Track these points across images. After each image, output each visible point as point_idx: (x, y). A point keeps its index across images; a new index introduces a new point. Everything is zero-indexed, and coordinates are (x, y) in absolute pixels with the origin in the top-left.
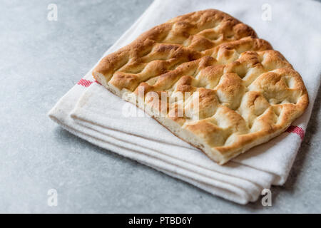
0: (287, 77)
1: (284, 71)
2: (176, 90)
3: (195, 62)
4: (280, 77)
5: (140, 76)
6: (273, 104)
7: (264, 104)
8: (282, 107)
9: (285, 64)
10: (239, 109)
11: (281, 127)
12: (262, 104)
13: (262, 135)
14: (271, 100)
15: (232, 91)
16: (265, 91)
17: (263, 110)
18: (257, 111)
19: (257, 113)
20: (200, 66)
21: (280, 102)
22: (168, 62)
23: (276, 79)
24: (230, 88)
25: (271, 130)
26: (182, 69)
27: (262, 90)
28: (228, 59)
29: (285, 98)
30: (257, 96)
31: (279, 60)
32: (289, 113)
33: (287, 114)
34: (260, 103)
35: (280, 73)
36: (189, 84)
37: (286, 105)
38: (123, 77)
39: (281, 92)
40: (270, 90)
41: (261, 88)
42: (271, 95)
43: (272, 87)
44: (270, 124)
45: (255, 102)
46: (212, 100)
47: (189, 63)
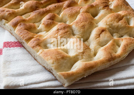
0: (128, 17)
1: (127, 13)
2: (42, 23)
3: (61, 4)
4: (123, 17)
5: (18, 11)
6: (115, 38)
7: (108, 37)
8: (123, 40)
9: (128, 8)
10: (89, 40)
11: (119, 56)
12: (106, 37)
13: (102, 62)
14: (114, 34)
15: (83, 26)
16: (110, 27)
17: (107, 42)
18: (102, 43)
19: (101, 44)
20: (64, 7)
21: (122, 36)
22: (42, 3)
23: (120, 18)
24: (83, 24)
25: (111, 59)
26: (50, 8)
27: (108, 27)
28: (86, 3)
29: (126, 33)
30: (103, 31)
31: (124, 5)
32: (127, 45)
33: (126, 46)
34: (105, 36)
35: (123, 14)
36: (53, 20)
37: (126, 38)
38: (4, 11)
39: (123, 28)
40: (114, 26)
41: (107, 24)
42: (115, 30)
43: (115, 24)
44: (111, 53)
45: (101, 35)
46: (66, 32)
47: (56, 4)
